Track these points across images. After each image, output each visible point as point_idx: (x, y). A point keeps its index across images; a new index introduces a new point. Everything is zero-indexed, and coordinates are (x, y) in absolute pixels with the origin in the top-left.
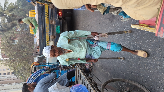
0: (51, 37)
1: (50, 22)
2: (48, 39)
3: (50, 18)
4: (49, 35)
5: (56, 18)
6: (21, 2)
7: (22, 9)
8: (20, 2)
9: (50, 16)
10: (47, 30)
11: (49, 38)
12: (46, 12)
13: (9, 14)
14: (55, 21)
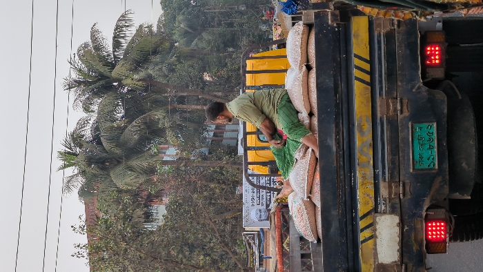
0: (384, 192)
1: (378, 109)
2: (367, 203)
3: (381, 82)
4: (376, 177)
5: (412, 79)
6: (183, 14)
7: (186, 49)
8: (180, 18)
9: (380, 76)
10: (365, 149)
11: (372, 194)
12: (356, 56)
13: (132, 81)
14: (405, 101)
